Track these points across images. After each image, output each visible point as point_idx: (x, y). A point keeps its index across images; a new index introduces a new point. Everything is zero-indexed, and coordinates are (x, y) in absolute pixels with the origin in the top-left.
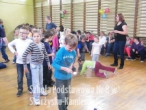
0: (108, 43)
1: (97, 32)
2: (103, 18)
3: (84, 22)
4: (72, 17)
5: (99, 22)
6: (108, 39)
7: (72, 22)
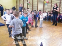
0: (47, 15)
1: (43, 11)
2: (46, 5)
3: (38, 7)
4: (32, 4)
5: (44, 7)
6: (47, 14)
7: (32, 6)
